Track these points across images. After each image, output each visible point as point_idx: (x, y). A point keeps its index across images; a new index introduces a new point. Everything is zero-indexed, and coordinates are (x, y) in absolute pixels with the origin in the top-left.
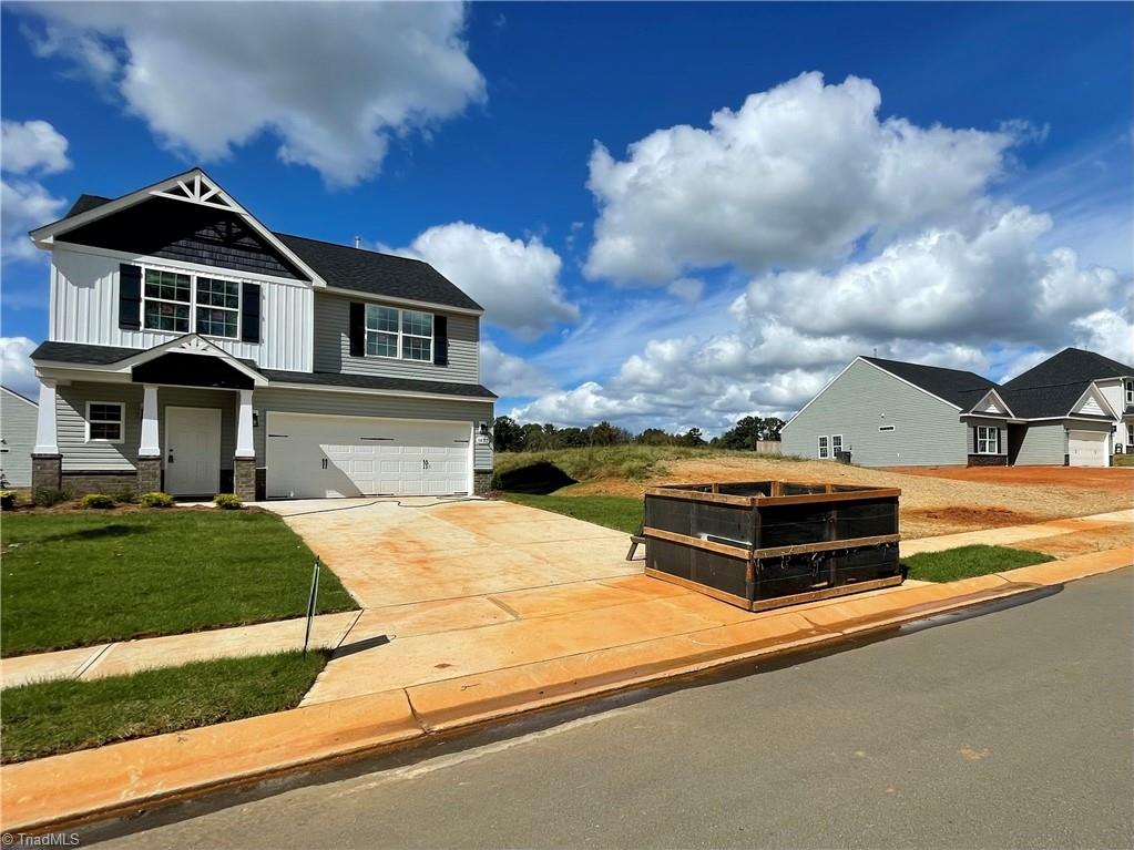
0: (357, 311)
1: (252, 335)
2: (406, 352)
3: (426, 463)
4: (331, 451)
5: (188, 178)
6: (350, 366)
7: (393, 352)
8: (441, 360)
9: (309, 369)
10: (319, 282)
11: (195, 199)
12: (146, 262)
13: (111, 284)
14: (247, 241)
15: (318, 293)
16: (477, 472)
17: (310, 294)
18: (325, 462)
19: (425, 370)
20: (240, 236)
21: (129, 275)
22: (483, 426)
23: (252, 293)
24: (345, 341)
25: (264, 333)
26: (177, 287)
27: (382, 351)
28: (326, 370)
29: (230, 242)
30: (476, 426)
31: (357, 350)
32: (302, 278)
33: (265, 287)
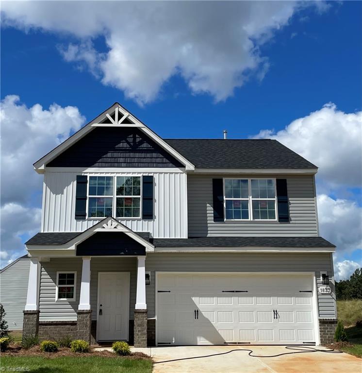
0: (217, 184)
1: (149, 215)
2: (256, 216)
4: (203, 303)
6: (215, 230)
7: (246, 216)
8: (284, 218)
9: (185, 236)
10: (190, 167)
14: (145, 145)
15: (190, 176)
16: (322, 322)
17: (185, 177)
18: (197, 312)
19: (272, 228)
20: (140, 143)
22: (324, 276)
23: (149, 182)
24: (210, 210)
25: (156, 213)
26: (106, 186)
27: (237, 215)
28: (197, 235)
30: (317, 276)
31: (218, 217)
32: (180, 165)
33: (156, 177)
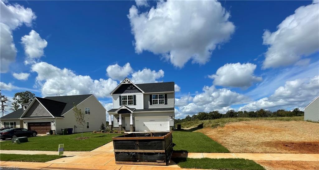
0: (151, 96)
1: (135, 104)
2: (159, 103)
3: (161, 125)
4: (145, 123)
5: (125, 80)
6: (150, 107)
7: (157, 103)
8: (166, 103)
9: (143, 109)
10: (143, 92)
11: (127, 83)
12: (122, 95)
13: (118, 99)
14: (134, 88)
15: (144, 94)
16: (170, 127)
17: (143, 95)
18: (144, 125)
19: (163, 106)
20: (133, 87)
21: (120, 97)
22: (171, 117)
23: (135, 96)
24: (149, 102)
25: (137, 104)
26: (125, 98)
27: (155, 103)
28: (146, 108)
29: (131, 89)
30: (170, 117)
31: (151, 104)
32: (142, 92)
33: (136, 95)
